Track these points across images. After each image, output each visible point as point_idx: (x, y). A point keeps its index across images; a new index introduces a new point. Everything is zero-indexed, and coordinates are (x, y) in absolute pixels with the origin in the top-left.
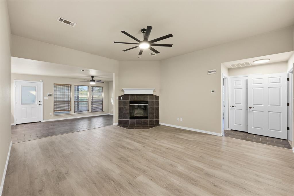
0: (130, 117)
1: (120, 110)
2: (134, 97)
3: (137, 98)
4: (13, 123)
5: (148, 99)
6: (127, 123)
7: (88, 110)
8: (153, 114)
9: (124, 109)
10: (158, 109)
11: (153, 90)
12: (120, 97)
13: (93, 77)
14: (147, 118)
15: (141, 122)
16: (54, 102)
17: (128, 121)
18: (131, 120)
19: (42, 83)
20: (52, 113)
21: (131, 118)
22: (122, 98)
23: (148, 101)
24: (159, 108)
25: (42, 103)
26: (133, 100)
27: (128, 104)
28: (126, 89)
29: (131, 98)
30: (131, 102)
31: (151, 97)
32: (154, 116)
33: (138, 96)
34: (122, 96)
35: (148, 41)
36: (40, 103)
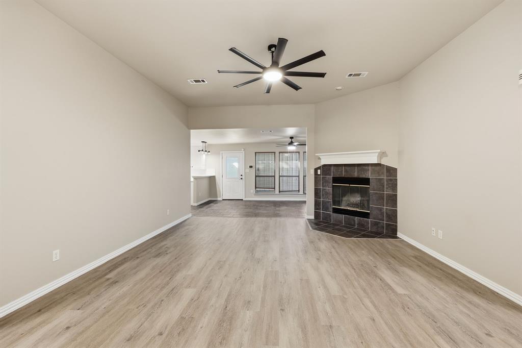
0: (333, 208)
1: (317, 193)
2: (340, 170)
3: (346, 171)
4: (220, 197)
5: (369, 175)
6: (329, 219)
7: (299, 191)
8: (381, 210)
9: (323, 193)
10: (393, 199)
11: (377, 154)
12: (316, 170)
13: (292, 138)
14: (366, 215)
15: (353, 223)
16: (256, 176)
17: (330, 215)
18: (335, 215)
19: (244, 152)
20: (253, 190)
21: (336, 211)
22: (319, 172)
23: (369, 179)
24: (396, 195)
25: (243, 177)
26: (338, 176)
27: (329, 183)
28: (323, 155)
29: (334, 171)
30: (335, 180)
31: (377, 168)
32: (382, 214)
33: (348, 168)
34: (319, 168)
35: (279, 67)
36: (242, 177)
